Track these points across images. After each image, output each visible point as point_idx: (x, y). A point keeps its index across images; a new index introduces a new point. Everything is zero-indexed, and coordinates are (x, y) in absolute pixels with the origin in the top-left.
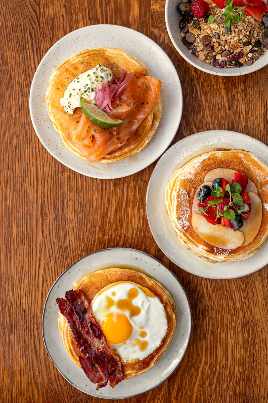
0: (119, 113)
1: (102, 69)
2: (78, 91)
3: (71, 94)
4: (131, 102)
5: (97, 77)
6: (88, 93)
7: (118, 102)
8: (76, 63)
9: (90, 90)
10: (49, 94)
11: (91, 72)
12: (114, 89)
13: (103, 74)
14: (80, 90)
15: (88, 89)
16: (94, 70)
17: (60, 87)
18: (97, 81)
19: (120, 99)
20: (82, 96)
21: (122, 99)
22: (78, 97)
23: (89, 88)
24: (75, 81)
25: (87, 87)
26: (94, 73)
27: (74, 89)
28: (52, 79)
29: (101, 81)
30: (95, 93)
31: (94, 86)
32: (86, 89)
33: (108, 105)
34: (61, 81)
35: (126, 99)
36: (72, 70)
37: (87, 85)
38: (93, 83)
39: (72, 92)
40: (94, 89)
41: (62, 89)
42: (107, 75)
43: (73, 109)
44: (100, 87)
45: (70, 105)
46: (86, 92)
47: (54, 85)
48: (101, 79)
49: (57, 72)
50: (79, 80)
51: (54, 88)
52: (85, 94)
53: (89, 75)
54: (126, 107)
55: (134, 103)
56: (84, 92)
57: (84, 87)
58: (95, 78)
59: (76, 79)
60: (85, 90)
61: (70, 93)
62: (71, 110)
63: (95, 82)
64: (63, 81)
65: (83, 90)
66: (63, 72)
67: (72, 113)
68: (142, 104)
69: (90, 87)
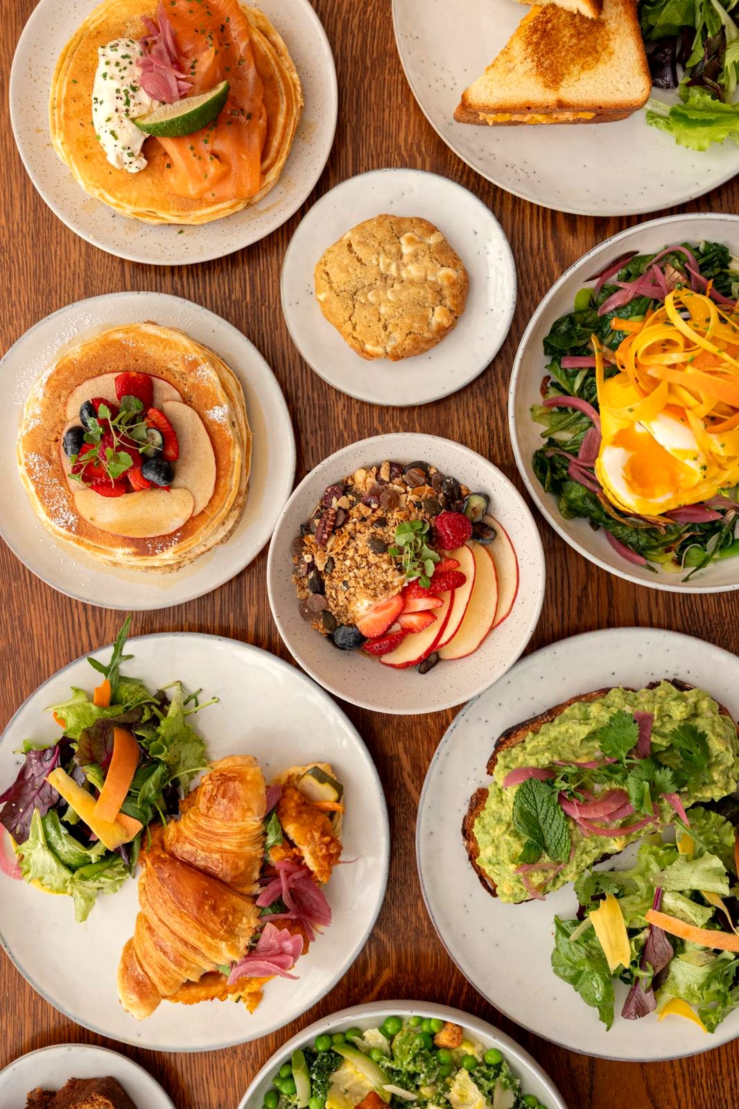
0: (206, 74)
1: (111, 47)
2: (117, 114)
3: (113, 133)
4: (204, 42)
5: (117, 64)
6: (132, 102)
7: (188, 64)
8: (68, 91)
9: (131, 93)
10: (83, 180)
11: (102, 68)
12: (160, 52)
13: (122, 51)
14: (117, 110)
15: (126, 95)
16: (102, 61)
17: (87, 151)
18: (125, 68)
19: (186, 55)
20: (131, 116)
21: (188, 51)
22: (127, 122)
23: (126, 92)
24: (96, 110)
25: (122, 94)
26: (107, 63)
27: (109, 120)
28: (63, 153)
29: (131, 63)
30: (142, 89)
31: (129, 81)
32: (124, 98)
33: (178, 79)
34: (78, 140)
35: (192, 46)
36: (74, 107)
37: (118, 91)
38: (122, 78)
39: (111, 126)
40: (134, 85)
41: (92, 151)
42: (128, 46)
43: (139, 155)
44: (138, 72)
45: (129, 151)
46: (128, 103)
47: (77, 162)
48: (127, 60)
49: (59, 138)
50: (99, 101)
51: (81, 164)
52: (131, 107)
53: (105, 76)
54: (205, 54)
55: (210, 37)
56: (127, 107)
57: (117, 98)
58: (118, 68)
59: (94, 106)
60: (123, 102)
61: (108, 132)
62: (137, 159)
63: (124, 73)
64: (81, 140)
65: (121, 104)
66: (67, 125)
67: (145, 162)
68: (222, 30)
69: (125, 88)
